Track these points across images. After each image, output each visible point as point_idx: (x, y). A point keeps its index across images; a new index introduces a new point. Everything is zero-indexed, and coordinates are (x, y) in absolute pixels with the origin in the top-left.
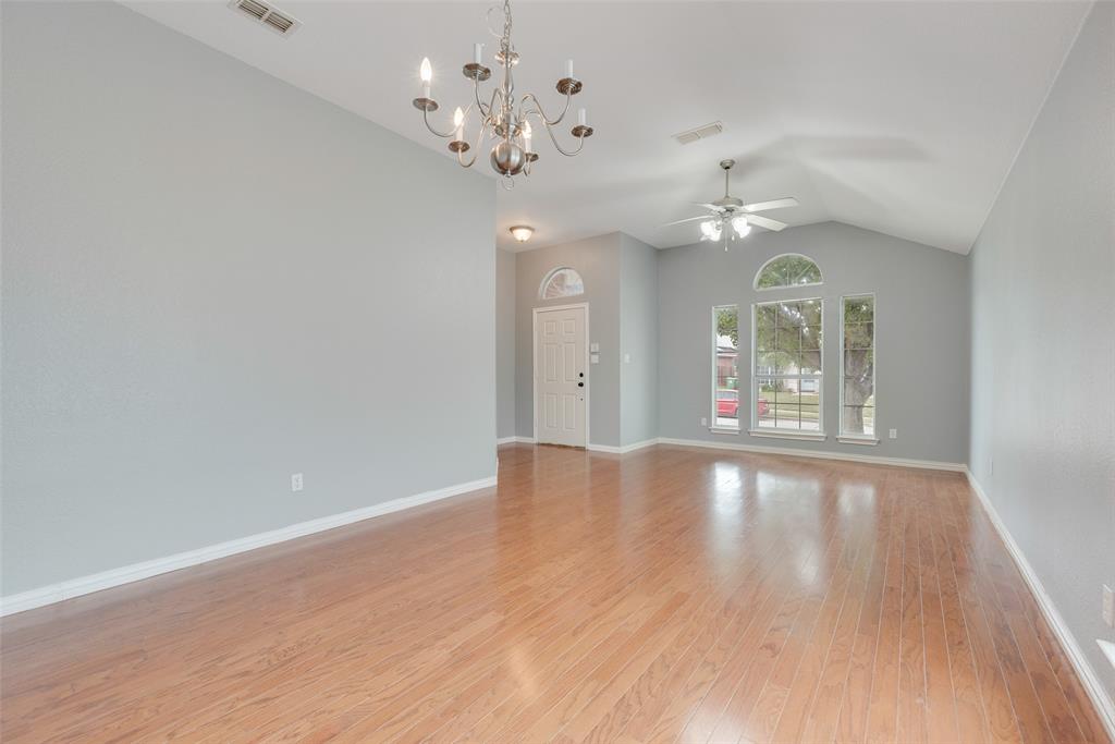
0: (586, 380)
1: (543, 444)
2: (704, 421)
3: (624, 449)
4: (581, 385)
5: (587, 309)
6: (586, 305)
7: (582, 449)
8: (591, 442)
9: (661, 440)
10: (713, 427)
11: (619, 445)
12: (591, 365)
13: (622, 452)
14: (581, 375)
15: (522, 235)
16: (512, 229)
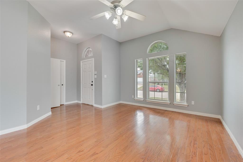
0: (93, 83)
1: (83, 104)
2: (133, 97)
3: (103, 107)
4: (92, 85)
5: (94, 60)
6: (93, 59)
7: (92, 106)
8: (95, 104)
9: (121, 102)
10: (136, 98)
11: (102, 105)
12: (95, 78)
13: (102, 108)
14: (92, 82)
15: (68, 34)
16: (64, 32)
